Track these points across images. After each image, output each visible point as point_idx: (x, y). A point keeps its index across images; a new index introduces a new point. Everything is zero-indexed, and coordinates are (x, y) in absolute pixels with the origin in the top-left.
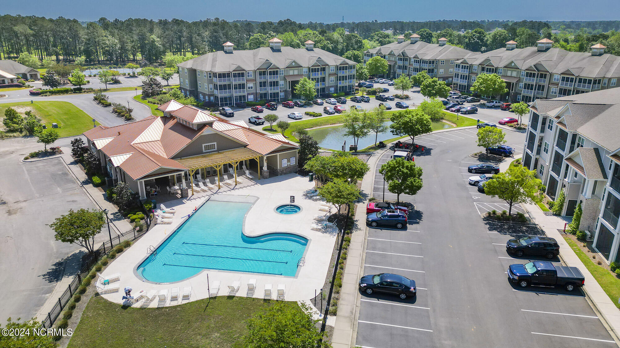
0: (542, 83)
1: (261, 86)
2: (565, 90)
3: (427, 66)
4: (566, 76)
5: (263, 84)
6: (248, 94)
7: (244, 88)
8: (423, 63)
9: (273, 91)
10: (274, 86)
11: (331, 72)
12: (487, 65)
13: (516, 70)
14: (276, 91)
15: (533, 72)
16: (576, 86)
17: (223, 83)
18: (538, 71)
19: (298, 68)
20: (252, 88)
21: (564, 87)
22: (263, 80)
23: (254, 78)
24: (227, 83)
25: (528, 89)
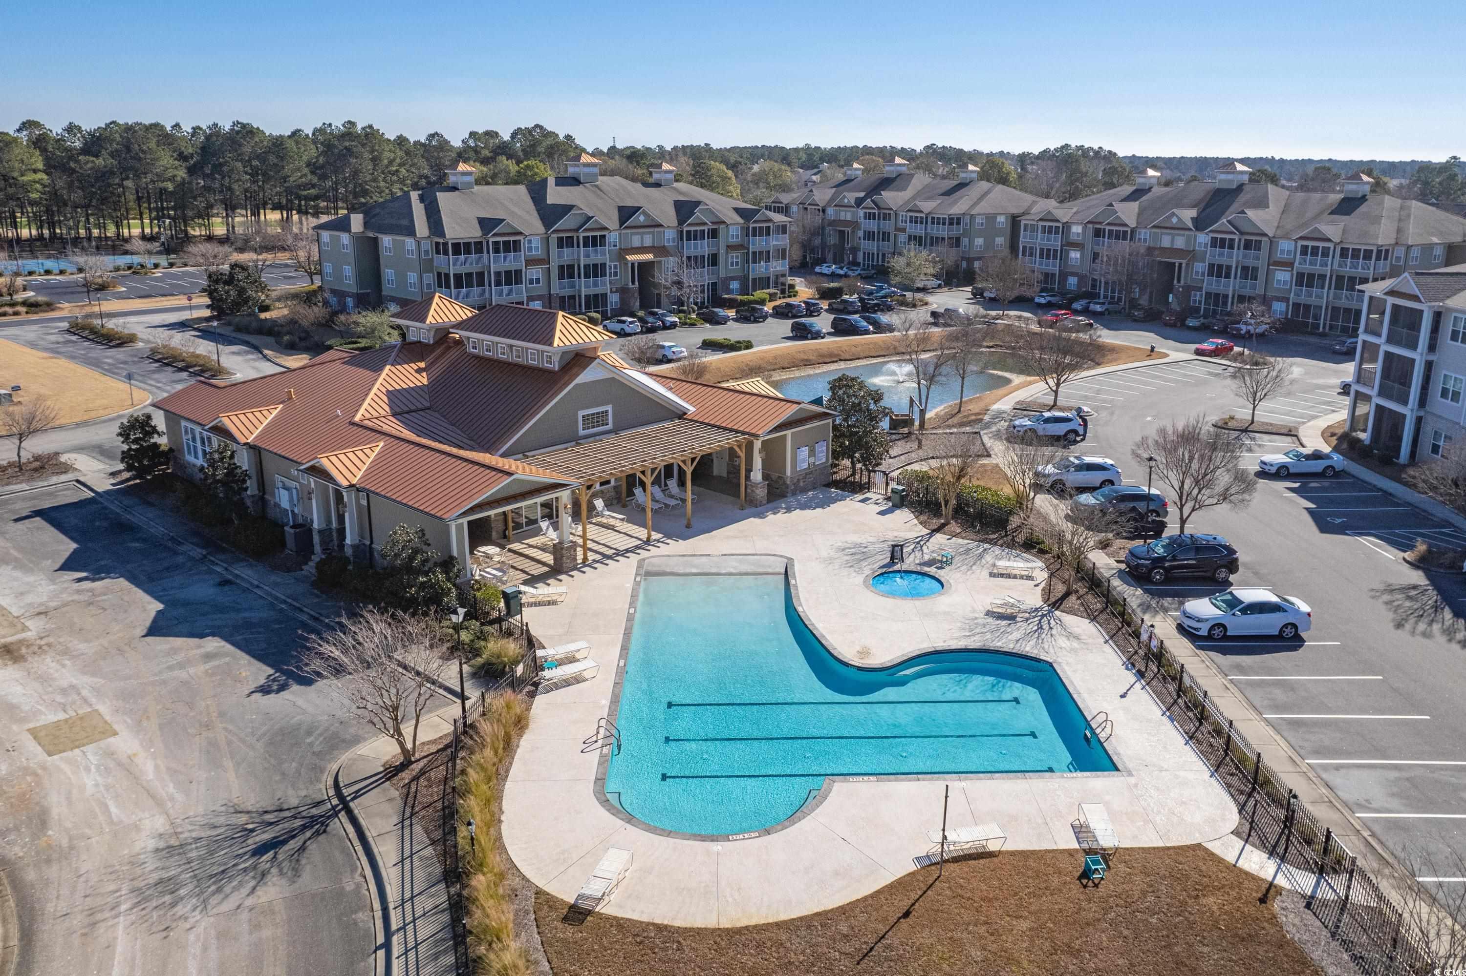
0: (1250, 263)
1: (561, 277)
2: (1311, 276)
3: (943, 230)
4: (1310, 244)
5: (567, 272)
6: (530, 299)
7: (518, 281)
8: (933, 223)
9: (592, 291)
10: (595, 276)
11: (733, 241)
12: (1109, 224)
13: (1182, 232)
14: (599, 290)
15: (1228, 236)
16: (1336, 267)
17: (463, 269)
18: (1242, 233)
19: (651, 230)
20: (538, 281)
21: (1307, 268)
22: (566, 261)
23: (544, 256)
24: (474, 268)
25: (1219, 275)
